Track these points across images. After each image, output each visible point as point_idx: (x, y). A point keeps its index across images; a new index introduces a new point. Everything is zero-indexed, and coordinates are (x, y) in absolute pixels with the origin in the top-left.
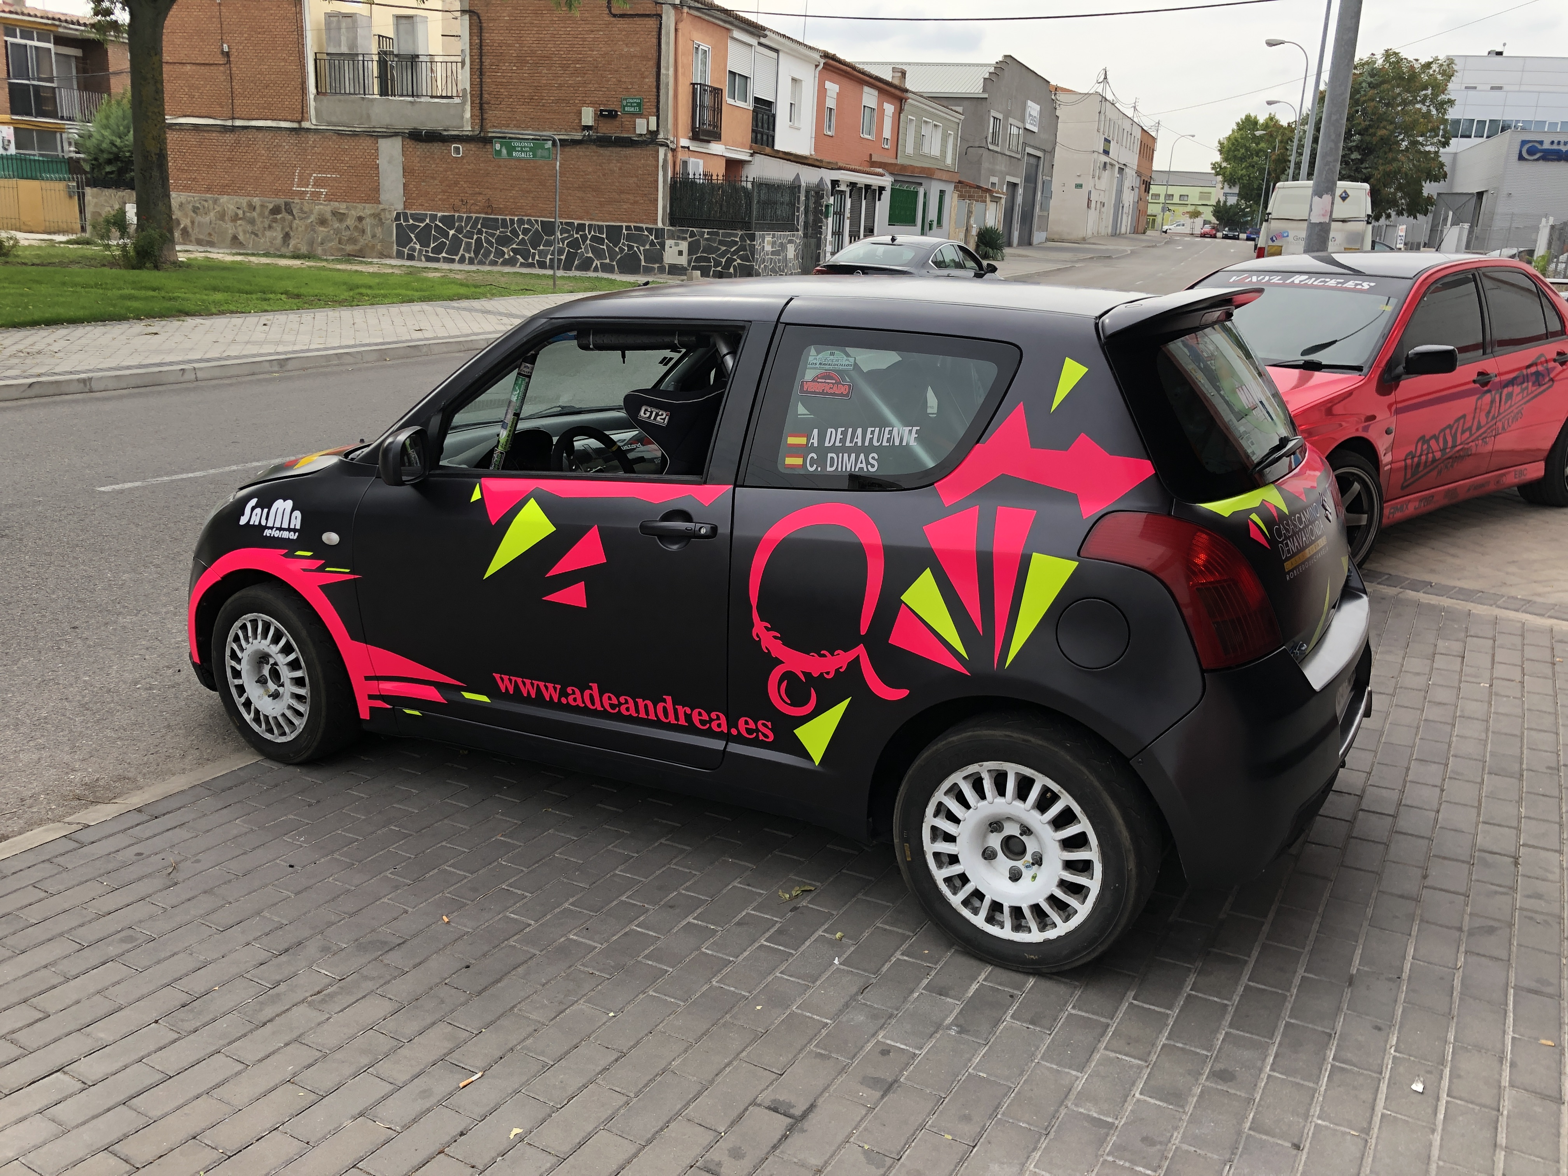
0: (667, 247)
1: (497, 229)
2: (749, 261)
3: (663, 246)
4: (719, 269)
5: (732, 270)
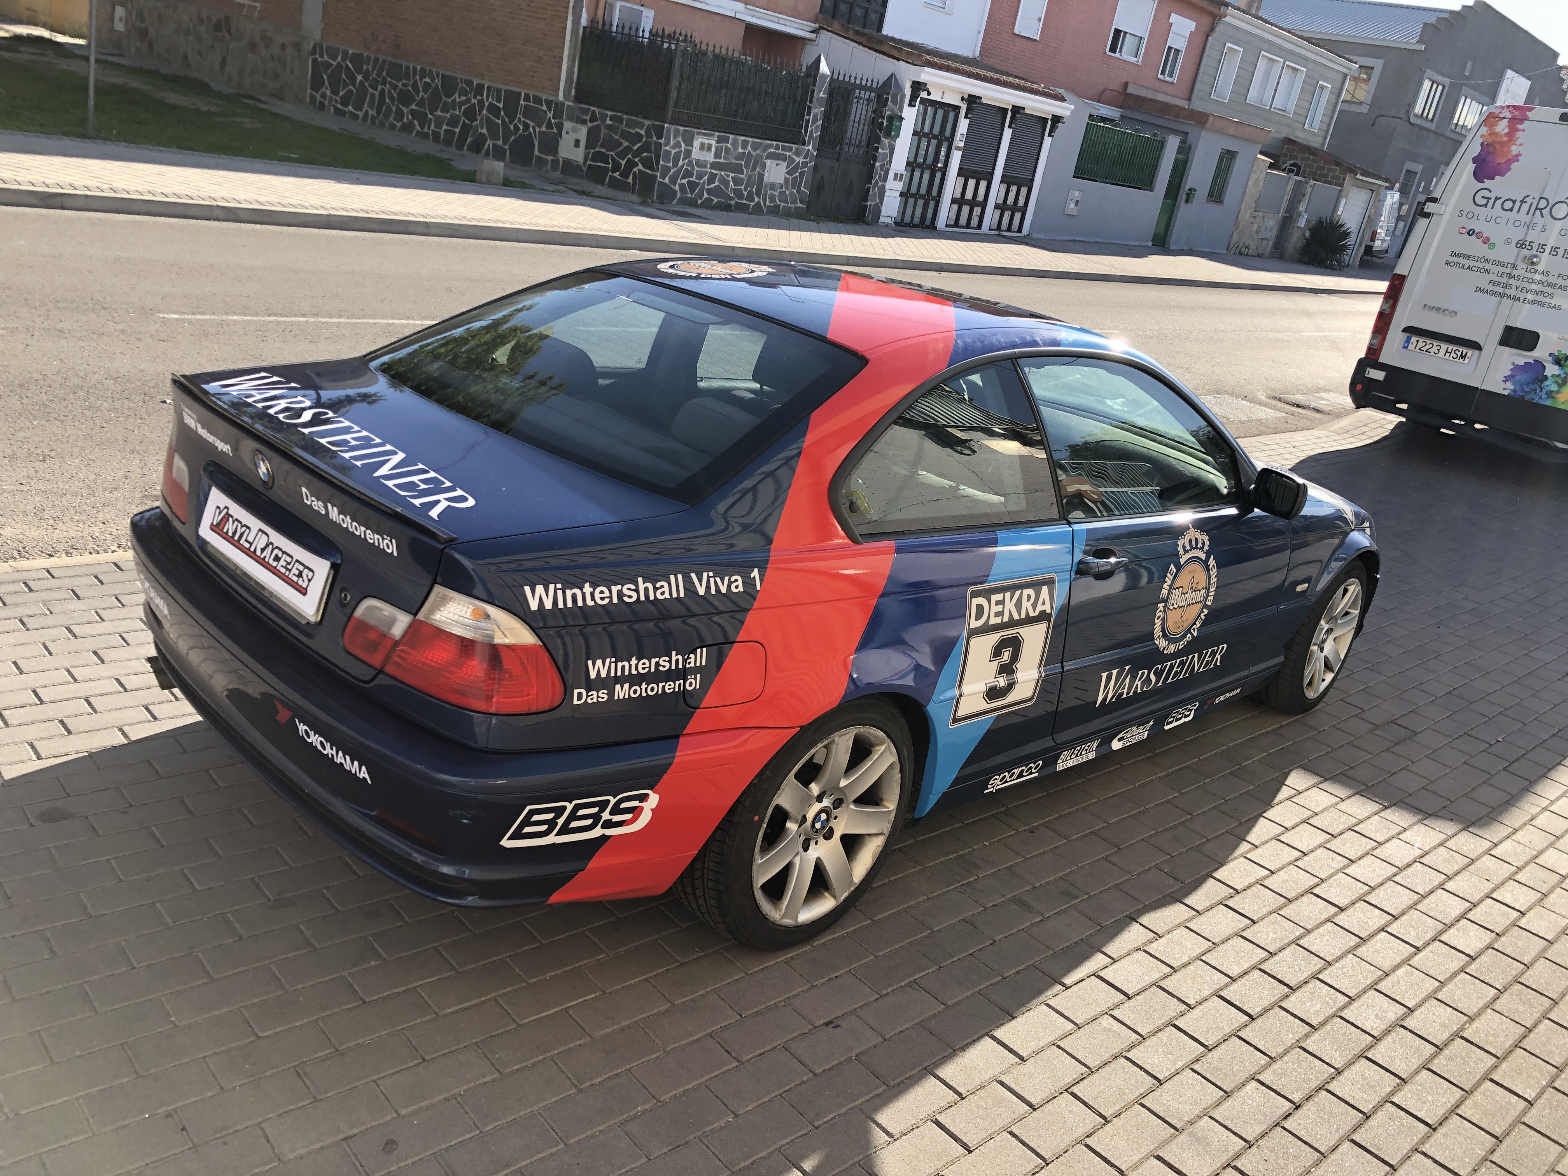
0: (564, 132)
1: (399, 80)
2: (652, 169)
3: (560, 127)
4: (616, 174)
5: (630, 180)
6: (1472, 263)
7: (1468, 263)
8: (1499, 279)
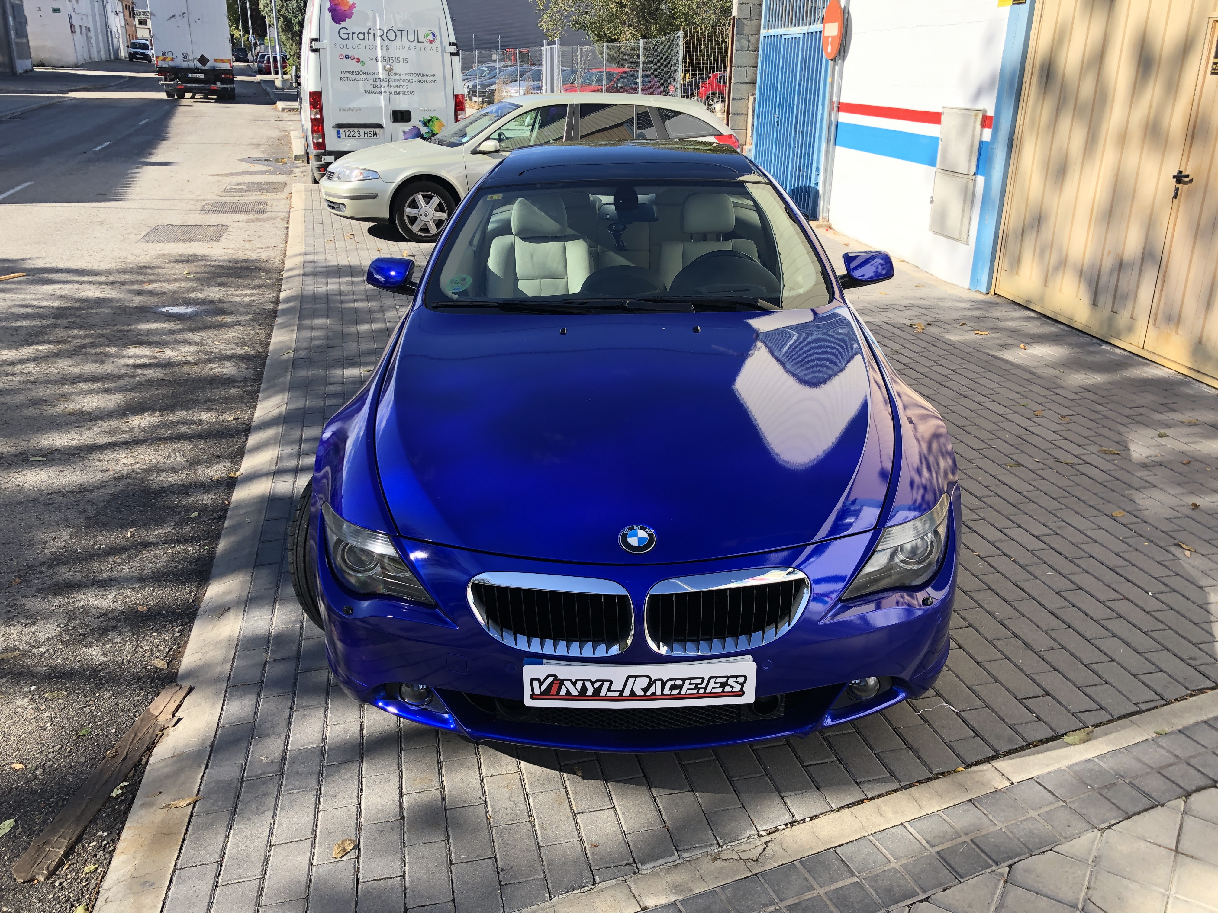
6: (357, 76)
7: (354, 76)
8: (375, 83)
